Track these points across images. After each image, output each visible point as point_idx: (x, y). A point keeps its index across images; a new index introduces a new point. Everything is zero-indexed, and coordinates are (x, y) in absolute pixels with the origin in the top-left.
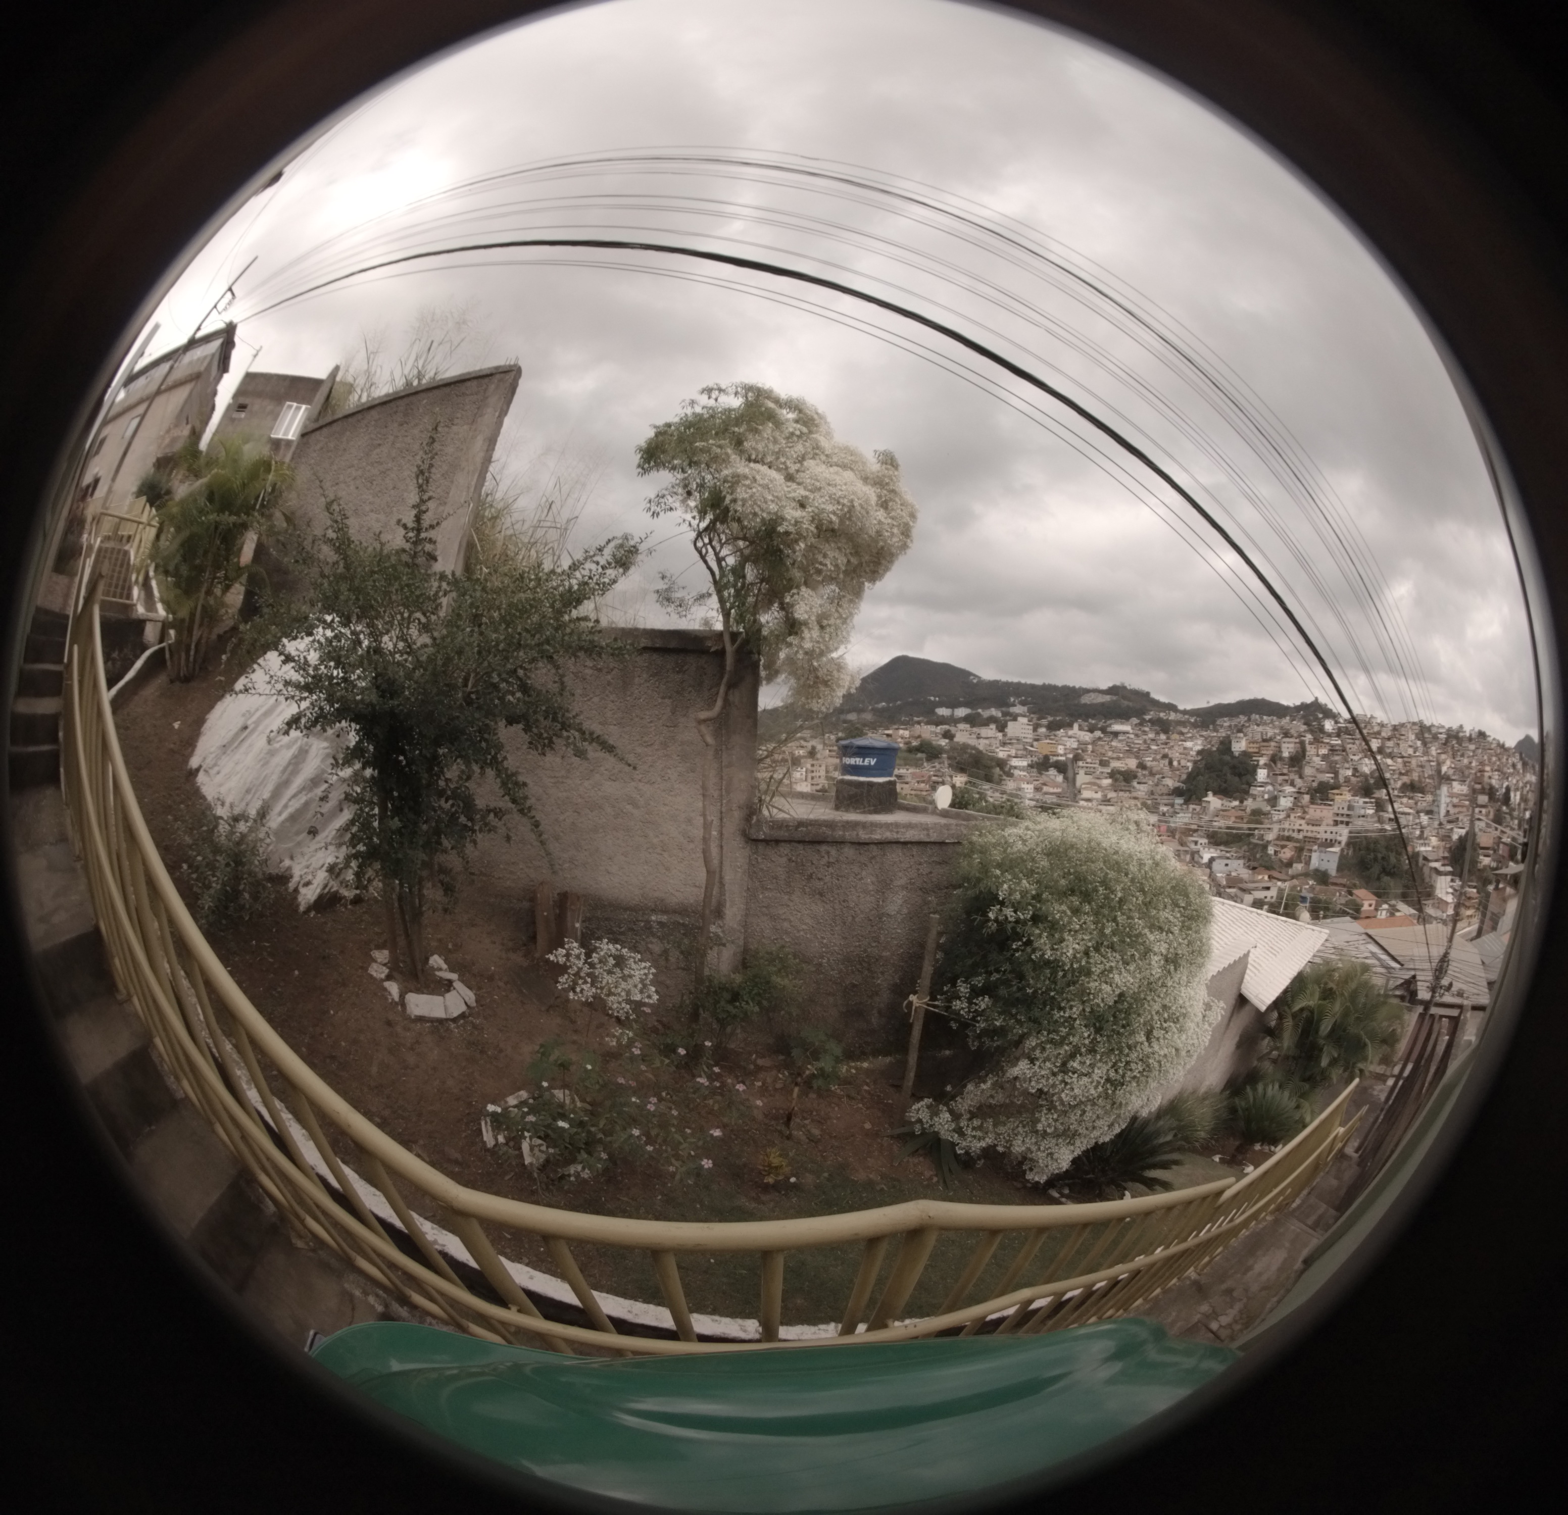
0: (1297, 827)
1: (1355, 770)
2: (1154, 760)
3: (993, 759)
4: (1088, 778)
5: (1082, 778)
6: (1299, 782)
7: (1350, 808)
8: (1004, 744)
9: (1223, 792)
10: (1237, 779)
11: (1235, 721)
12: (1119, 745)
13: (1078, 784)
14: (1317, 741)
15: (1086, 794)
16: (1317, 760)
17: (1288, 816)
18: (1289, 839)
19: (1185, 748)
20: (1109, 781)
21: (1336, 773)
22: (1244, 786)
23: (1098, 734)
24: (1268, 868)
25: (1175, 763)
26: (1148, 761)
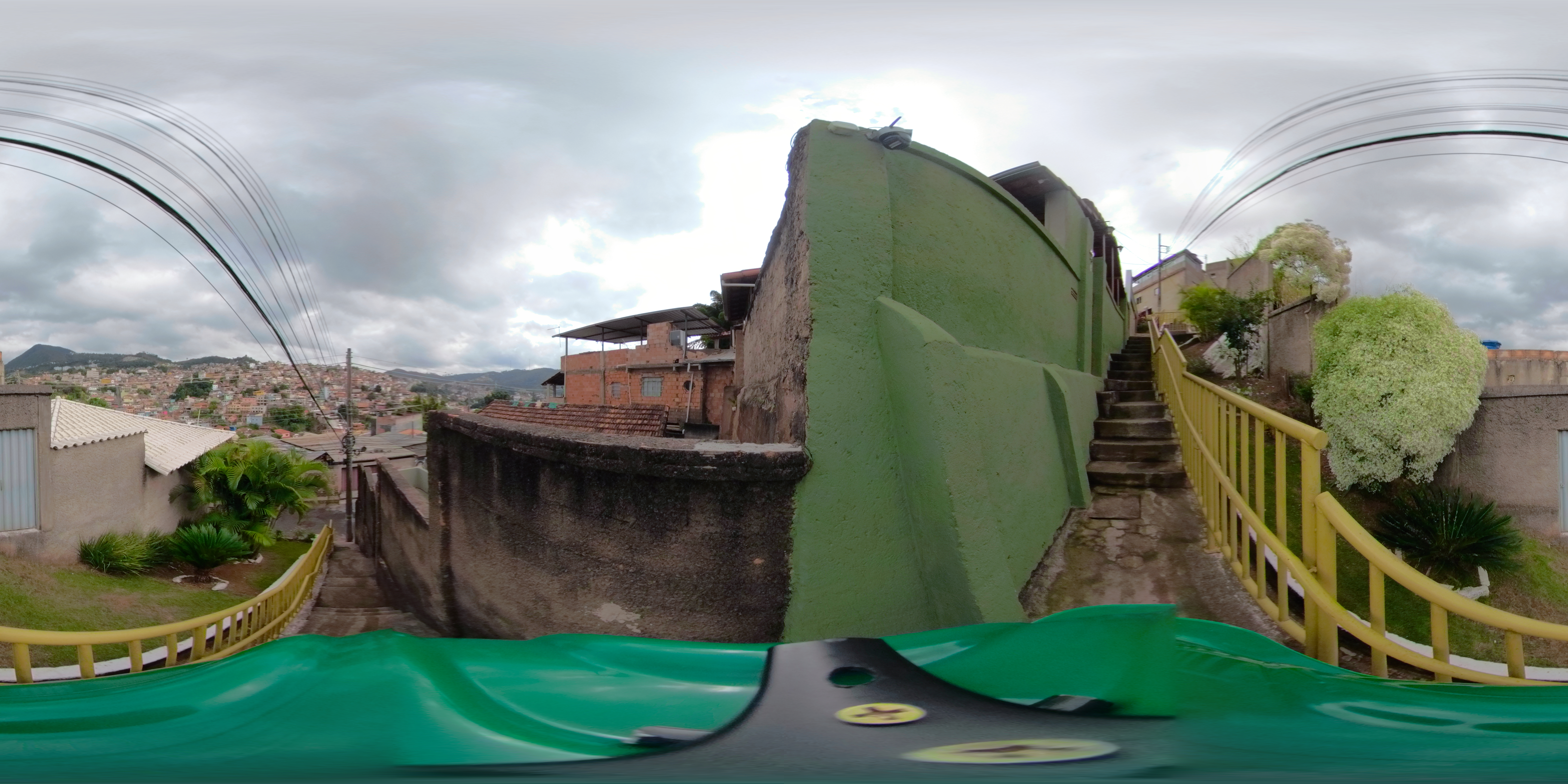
0: (236, 407)
1: (268, 383)
2: (159, 384)
3: (79, 388)
4: (127, 394)
5: (123, 394)
6: (235, 389)
7: (265, 398)
8: (85, 381)
9: (196, 395)
10: (202, 390)
11: (201, 366)
12: (142, 379)
13: (122, 396)
14: (245, 372)
15: (126, 400)
16: (245, 380)
17: (231, 403)
18: (232, 412)
19: (175, 378)
20: (137, 394)
21: (257, 385)
22: (206, 393)
23: (131, 374)
24: (222, 425)
25: (170, 385)
26: (156, 384)
